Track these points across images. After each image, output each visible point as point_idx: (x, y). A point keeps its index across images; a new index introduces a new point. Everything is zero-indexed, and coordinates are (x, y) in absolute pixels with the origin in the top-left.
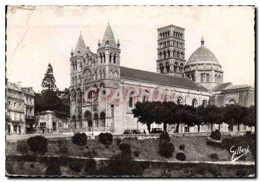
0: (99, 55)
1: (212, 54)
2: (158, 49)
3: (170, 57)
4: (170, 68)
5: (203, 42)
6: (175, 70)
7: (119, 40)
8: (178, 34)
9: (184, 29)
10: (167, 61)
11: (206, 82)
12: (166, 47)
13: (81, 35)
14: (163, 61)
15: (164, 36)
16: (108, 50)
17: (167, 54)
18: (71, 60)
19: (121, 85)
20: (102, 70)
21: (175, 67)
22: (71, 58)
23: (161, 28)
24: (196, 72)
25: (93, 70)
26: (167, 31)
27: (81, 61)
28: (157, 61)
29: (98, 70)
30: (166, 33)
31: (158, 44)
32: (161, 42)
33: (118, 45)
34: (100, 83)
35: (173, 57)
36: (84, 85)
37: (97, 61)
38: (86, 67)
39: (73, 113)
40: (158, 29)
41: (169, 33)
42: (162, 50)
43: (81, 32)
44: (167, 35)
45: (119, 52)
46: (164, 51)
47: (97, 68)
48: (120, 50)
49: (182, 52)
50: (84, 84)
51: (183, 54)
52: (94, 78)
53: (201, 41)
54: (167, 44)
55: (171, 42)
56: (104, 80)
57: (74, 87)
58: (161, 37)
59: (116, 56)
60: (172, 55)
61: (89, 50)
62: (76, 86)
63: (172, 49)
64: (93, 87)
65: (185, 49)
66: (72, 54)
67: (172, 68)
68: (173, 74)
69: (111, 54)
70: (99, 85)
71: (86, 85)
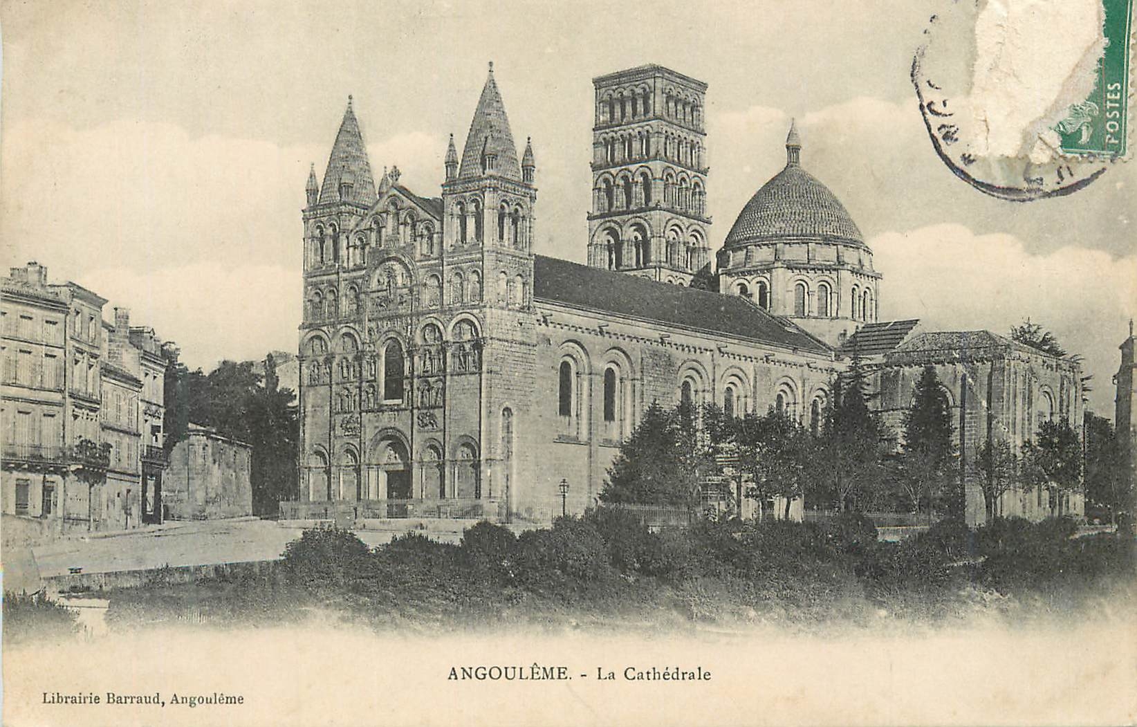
0: (451, 207)
2: (595, 167)
3: (652, 204)
4: (653, 248)
5: (793, 150)
6: (670, 258)
7: (529, 152)
8: (688, 109)
9: (703, 86)
10: (639, 220)
11: (816, 314)
12: (631, 160)
13: (350, 110)
14: (622, 219)
15: (623, 112)
16: (495, 189)
17: (638, 190)
18: (306, 220)
19: (538, 330)
20: (466, 266)
21: (674, 244)
22: (309, 210)
25: (423, 267)
26: (639, 91)
27: (359, 224)
29: (447, 268)
30: (634, 100)
31: (595, 143)
32: (609, 137)
33: (528, 170)
34: (456, 320)
35: (663, 205)
36: (373, 325)
37: (441, 232)
38: (387, 251)
40: (597, 82)
41: (645, 98)
42: (613, 171)
43: (350, 97)
44: (640, 108)
45: (533, 199)
47: (441, 258)
49: (697, 185)
50: (370, 320)
51: (698, 191)
52: (426, 297)
53: (788, 147)
54: (636, 145)
55: (652, 140)
56: (474, 307)
57: (325, 328)
58: (612, 113)
59: (521, 213)
60: (657, 195)
61: (402, 181)
62: (333, 325)
63: (657, 167)
64: (418, 331)
65: (705, 172)
66: (312, 192)
67: (657, 251)
68: (665, 276)
69: (502, 207)
70: (450, 328)
71: (386, 325)
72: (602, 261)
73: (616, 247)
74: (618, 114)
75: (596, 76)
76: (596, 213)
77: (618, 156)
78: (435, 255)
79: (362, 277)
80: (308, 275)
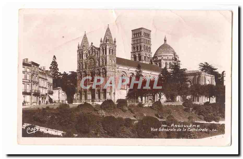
0: (101, 49)
1: (172, 49)
2: (132, 45)
3: (141, 50)
4: (142, 58)
5: (165, 41)
6: (145, 59)
7: (115, 39)
8: (146, 34)
9: (151, 31)
10: (139, 53)
11: (169, 68)
12: (138, 43)
13: (85, 34)
14: (136, 53)
15: (137, 36)
16: (109, 45)
17: (139, 48)
18: (78, 52)
19: (117, 69)
20: (104, 59)
21: (145, 57)
22: (78, 50)
23: (135, 30)
24: (162, 61)
25: (97, 59)
26: (139, 32)
27: (86, 52)
28: (131, 53)
29: (100, 59)
30: (138, 34)
31: (132, 41)
32: (134, 40)
33: (115, 42)
34: (102, 68)
37: (100, 53)
38: (91, 57)
39: (79, 89)
40: (132, 31)
41: (140, 33)
42: (135, 45)
43: (85, 32)
45: (116, 47)
46: (134, 46)
47: (100, 57)
48: (116, 45)
49: (150, 47)
50: (88, 69)
51: (150, 48)
52: (97, 64)
53: (164, 40)
54: (139, 41)
55: (142, 40)
56: (105, 66)
57: (81, 70)
58: (135, 36)
59: (114, 49)
60: (143, 49)
61: (93, 45)
62: (82, 70)
63: (143, 44)
64: (96, 70)
65: (151, 45)
66: (79, 47)
67: (143, 58)
68: (144, 62)
69: (110, 48)
70: (101, 69)
71: (91, 69)
72: (133, 60)
73: (135, 58)
74: (136, 36)
75: (132, 30)
76: (132, 52)
77: (136, 43)
78: (99, 57)
79: (87, 61)
80: (78, 61)
